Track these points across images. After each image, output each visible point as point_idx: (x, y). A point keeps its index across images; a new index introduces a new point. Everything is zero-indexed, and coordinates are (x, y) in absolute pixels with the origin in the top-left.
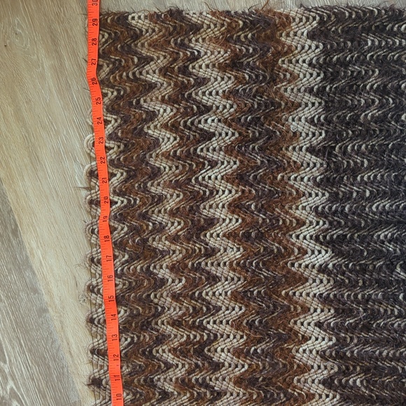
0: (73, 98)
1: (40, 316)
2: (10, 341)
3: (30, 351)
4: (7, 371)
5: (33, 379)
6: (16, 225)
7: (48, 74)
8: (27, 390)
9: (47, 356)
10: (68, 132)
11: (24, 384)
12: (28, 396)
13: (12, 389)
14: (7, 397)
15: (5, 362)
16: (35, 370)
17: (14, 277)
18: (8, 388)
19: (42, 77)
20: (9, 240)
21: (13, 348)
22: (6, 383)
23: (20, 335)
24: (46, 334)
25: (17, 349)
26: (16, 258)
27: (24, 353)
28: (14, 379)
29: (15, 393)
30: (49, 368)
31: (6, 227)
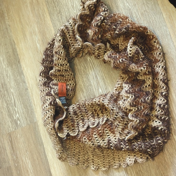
0: (35, 12)
1: (26, 91)
2: (17, 100)
3: (23, 103)
4: (16, 110)
5: (24, 114)
6: (19, 59)
7: (29, 5)
8: (22, 117)
9: (28, 105)
10: (34, 25)
11: (21, 115)
12: (22, 119)
13: (18, 117)
14: (16, 119)
15: (16, 107)
16: (24, 110)
17: (19, 77)
18: (17, 116)
19: (27, 6)
20: (17, 65)
21: (18, 102)
22: (16, 115)
23: (20, 98)
24: (27, 97)
25: (19, 103)
26: (19, 71)
27: (21, 104)
28: (18, 113)
29: (19, 118)
30: (28, 109)
31: (16, 60)
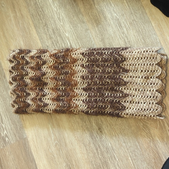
0: (20, 26)
2: (5, 116)
3: (11, 119)
4: (4, 127)
5: (12, 130)
6: (5, 74)
7: (12, 19)
8: (10, 134)
9: (16, 121)
10: (19, 39)
11: (9, 132)
12: (11, 136)
13: (6, 133)
14: (4, 136)
15: (3, 124)
16: (12, 126)
17: (5, 93)
18: (5, 133)
19: (11, 20)
20: (3, 80)
21: (6, 119)
22: (4, 131)
23: (7, 114)
25: (7, 119)
26: (5, 86)
27: (9, 120)
28: (6, 130)
29: (7, 135)
30: (17, 125)
31: (2, 75)
